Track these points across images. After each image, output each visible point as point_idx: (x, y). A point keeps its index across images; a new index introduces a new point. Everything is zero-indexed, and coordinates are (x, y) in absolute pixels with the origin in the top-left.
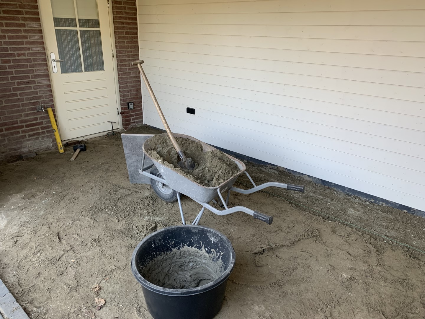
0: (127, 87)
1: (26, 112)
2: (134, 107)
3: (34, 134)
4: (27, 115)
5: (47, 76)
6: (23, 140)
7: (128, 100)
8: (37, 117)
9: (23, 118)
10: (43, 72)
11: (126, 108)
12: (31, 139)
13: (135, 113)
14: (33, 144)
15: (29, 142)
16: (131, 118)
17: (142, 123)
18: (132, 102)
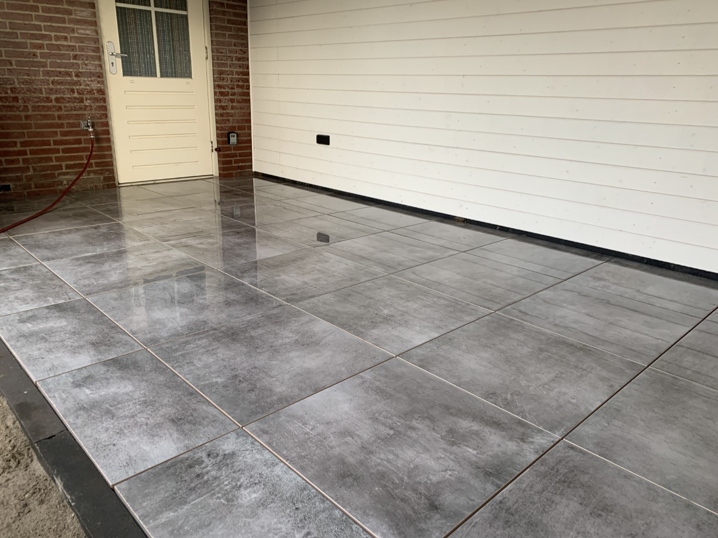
0: (227, 107)
1: (64, 128)
2: (238, 142)
3: (76, 166)
4: (65, 134)
6: (56, 172)
7: (228, 128)
8: (80, 139)
9: (59, 138)
11: (225, 141)
12: (70, 172)
13: (239, 152)
15: (67, 177)
16: (233, 159)
17: (250, 170)
18: (235, 133)
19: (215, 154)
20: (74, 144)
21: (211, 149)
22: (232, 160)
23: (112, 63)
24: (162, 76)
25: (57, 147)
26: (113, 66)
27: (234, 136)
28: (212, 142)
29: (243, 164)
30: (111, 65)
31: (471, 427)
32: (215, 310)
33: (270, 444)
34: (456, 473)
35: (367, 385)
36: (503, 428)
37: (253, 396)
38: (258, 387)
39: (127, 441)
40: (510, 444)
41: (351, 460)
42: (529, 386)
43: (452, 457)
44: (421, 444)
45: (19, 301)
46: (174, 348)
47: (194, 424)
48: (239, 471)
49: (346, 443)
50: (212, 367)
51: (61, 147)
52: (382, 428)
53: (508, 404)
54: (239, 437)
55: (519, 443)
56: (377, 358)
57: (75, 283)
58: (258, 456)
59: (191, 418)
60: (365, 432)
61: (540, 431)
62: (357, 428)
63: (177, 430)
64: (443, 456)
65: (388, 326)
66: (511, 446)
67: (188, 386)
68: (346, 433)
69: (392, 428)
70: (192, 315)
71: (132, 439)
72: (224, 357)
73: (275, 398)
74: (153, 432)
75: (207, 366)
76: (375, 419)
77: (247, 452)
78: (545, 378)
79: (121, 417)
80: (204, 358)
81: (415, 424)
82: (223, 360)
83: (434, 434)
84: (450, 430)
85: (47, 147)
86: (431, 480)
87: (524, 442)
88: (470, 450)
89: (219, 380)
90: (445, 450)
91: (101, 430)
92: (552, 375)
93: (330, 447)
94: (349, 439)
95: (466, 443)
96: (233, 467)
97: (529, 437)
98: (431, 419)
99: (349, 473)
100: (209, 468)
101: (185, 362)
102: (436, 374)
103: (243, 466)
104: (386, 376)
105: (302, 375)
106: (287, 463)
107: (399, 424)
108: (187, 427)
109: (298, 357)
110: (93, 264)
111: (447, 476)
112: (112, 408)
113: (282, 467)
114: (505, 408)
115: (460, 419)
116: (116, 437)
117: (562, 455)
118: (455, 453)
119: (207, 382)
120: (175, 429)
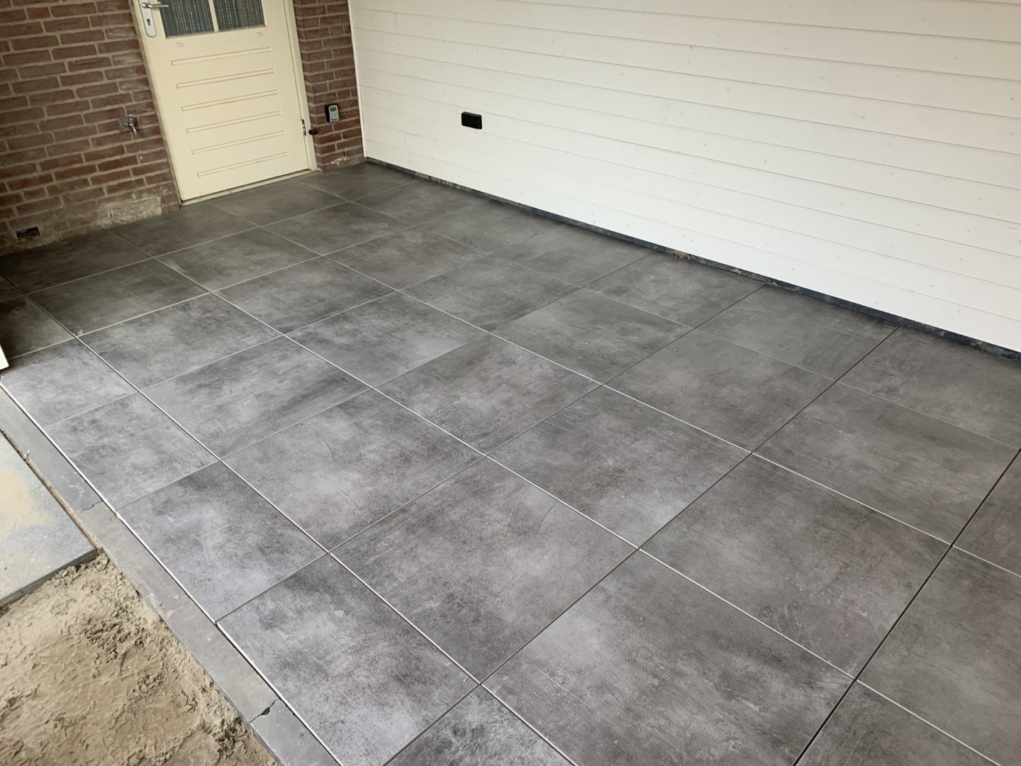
0: (321, 66)
1: (96, 133)
2: (341, 117)
3: (121, 186)
4: (99, 142)
5: (135, 45)
6: (96, 200)
7: (325, 98)
8: (121, 146)
9: (92, 149)
10: (123, 37)
11: (322, 118)
12: (115, 197)
13: (343, 130)
14: (119, 208)
15: (111, 205)
16: (335, 143)
17: (360, 155)
18: (335, 104)
19: (309, 137)
20: (113, 155)
21: (302, 130)
22: (333, 145)
23: (148, 21)
24: (221, 29)
25: (91, 163)
26: (149, 24)
27: (334, 109)
28: (303, 121)
29: (350, 149)
30: (147, 23)
31: (748, 666)
32: (394, 473)
33: (519, 710)
34: (740, 742)
35: (612, 602)
36: (785, 666)
37: (479, 630)
38: (483, 613)
39: (355, 715)
40: (795, 691)
41: (618, 730)
42: (808, 592)
43: (732, 717)
44: (694, 700)
45: (141, 473)
46: (363, 549)
47: (424, 683)
48: (495, 755)
49: (606, 702)
50: (419, 581)
51: (97, 163)
52: (644, 675)
53: (786, 624)
54: (481, 700)
55: (806, 691)
56: (616, 552)
57: (198, 432)
58: (511, 730)
59: (417, 673)
60: (626, 684)
61: (828, 668)
62: (615, 678)
63: (408, 695)
64: (721, 717)
65: (617, 490)
66: (798, 696)
67: (399, 617)
68: (603, 687)
69: (655, 676)
70: (367, 485)
71: (360, 712)
72: (429, 562)
73: (507, 632)
74: (379, 697)
75: (412, 581)
76: (632, 662)
77: (498, 725)
78: (827, 574)
79: (337, 676)
80: (405, 566)
81: (682, 667)
82: (428, 567)
83: (706, 681)
84: (723, 674)
85: (78, 165)
86: (713, 756)
87: (812, 687)
88: (751, 706)
89: (434, 605)
90: (722, 707)
91: (321, 699)
92: (835, 569)
93: (589, 710)
94: (609, 696)
95: (745, 695)
96: (486, 748)
97: (817, 680)
98: (699, 656)
99: (619, 751)
100: (461, 753)
101: (383, 574)
102: (693, 578)
103: (497, 747)
104: (633, 587)
105: (530, 591)
106: (546, 739)
107: (663, 668)
108: (418, 687)
109: (517, 557)
110: (208, 390)
111: (731, 749)
112: (320, 662)
113: (543, 746)
114: (783, 632)
115: (732, 654)
116: (341, 709)
117: (858, 707)
118: (735, 712)
119: (420, 610)
120: (405, 692)
